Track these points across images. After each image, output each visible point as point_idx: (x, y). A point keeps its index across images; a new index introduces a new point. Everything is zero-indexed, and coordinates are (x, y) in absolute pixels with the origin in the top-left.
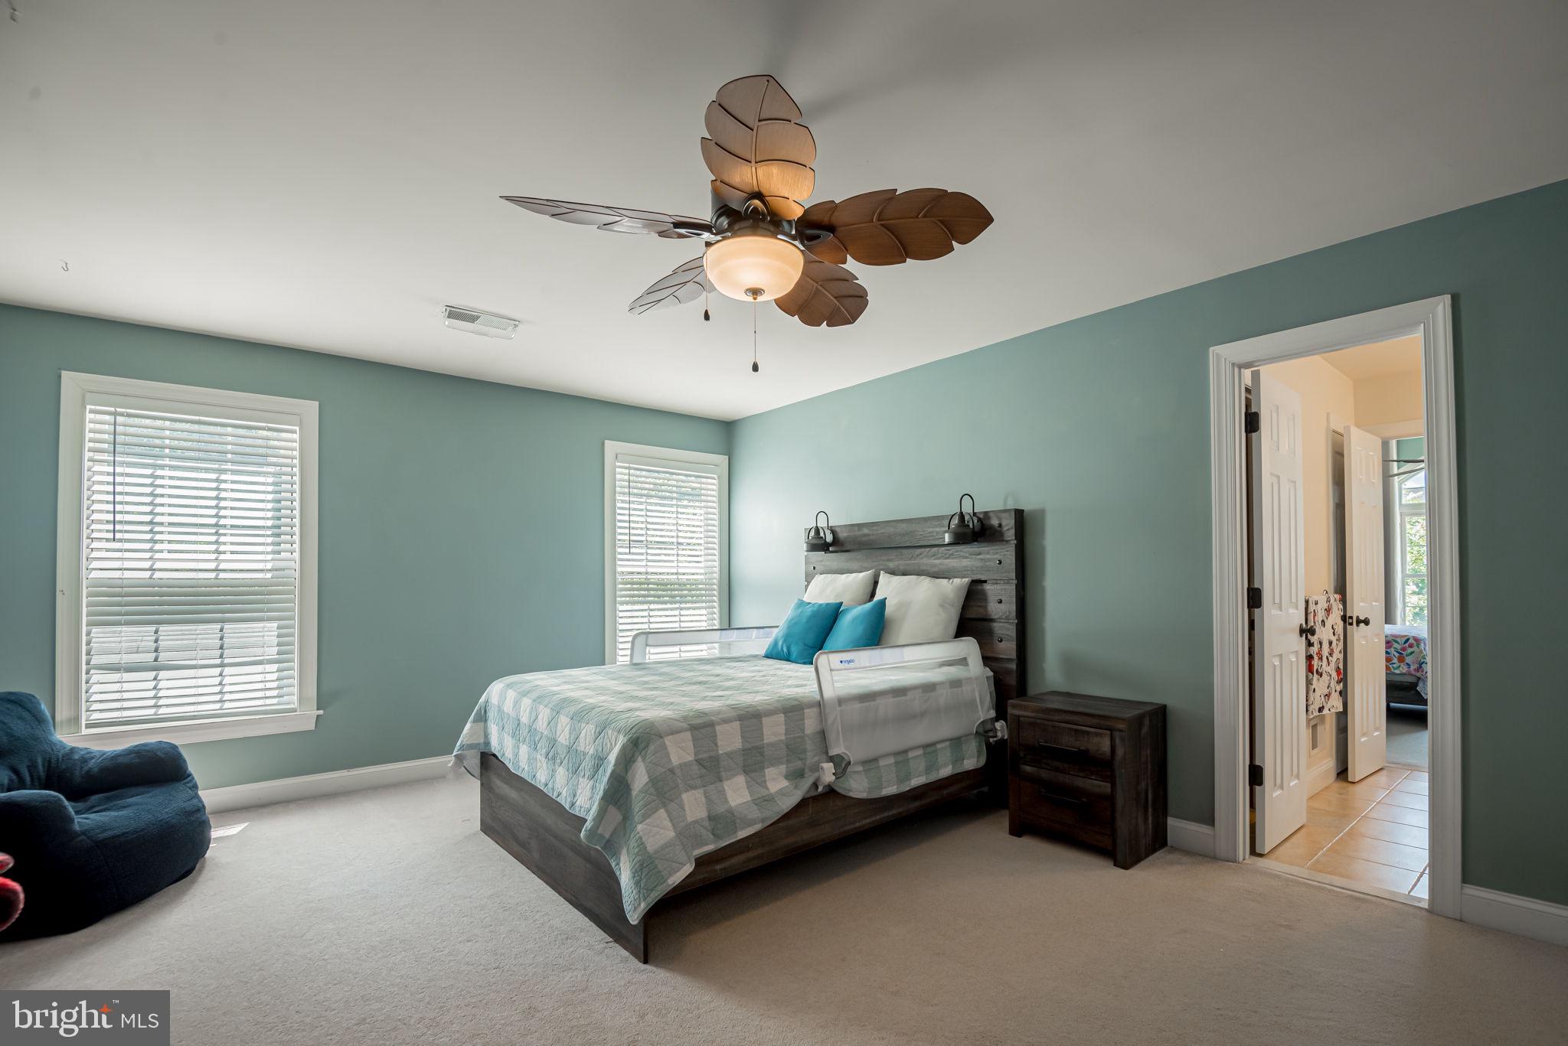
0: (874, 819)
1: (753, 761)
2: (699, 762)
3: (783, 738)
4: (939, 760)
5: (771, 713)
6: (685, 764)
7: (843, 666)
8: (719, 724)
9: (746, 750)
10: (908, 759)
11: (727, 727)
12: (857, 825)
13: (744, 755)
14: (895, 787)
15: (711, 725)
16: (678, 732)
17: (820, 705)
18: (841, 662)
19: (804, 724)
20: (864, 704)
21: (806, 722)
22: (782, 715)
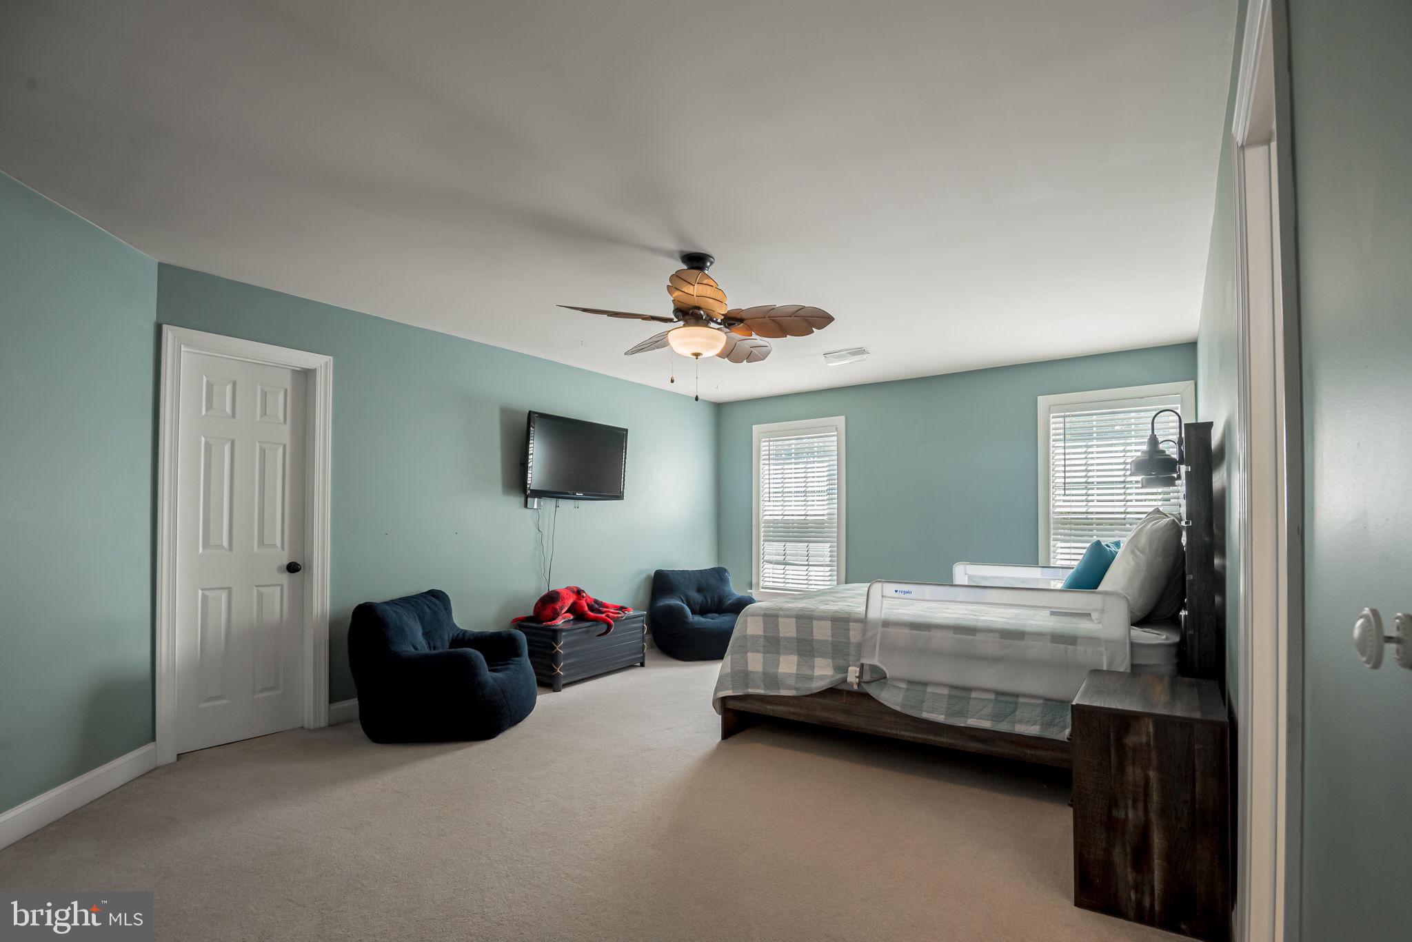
0: (915, 735)
1: (806, 648)
2: (766, 637)
3: (830, 639)
4: (1017, 713)
5: (821, 618)
6: (756, 636)
7: (897, 595)
8: (782, 616)
9: (800, 639)
10: (970, 698)
11: (787, 620)
12: (895, 732)
13: (798, 642)
14: (943, 716)
15: (777, 616)
16: (757, 615)
17: (863, 621)
18: (896, 591)
19: (849, 633)
20: (914, 632)
21: (851, 632)
22: (830, 622)
